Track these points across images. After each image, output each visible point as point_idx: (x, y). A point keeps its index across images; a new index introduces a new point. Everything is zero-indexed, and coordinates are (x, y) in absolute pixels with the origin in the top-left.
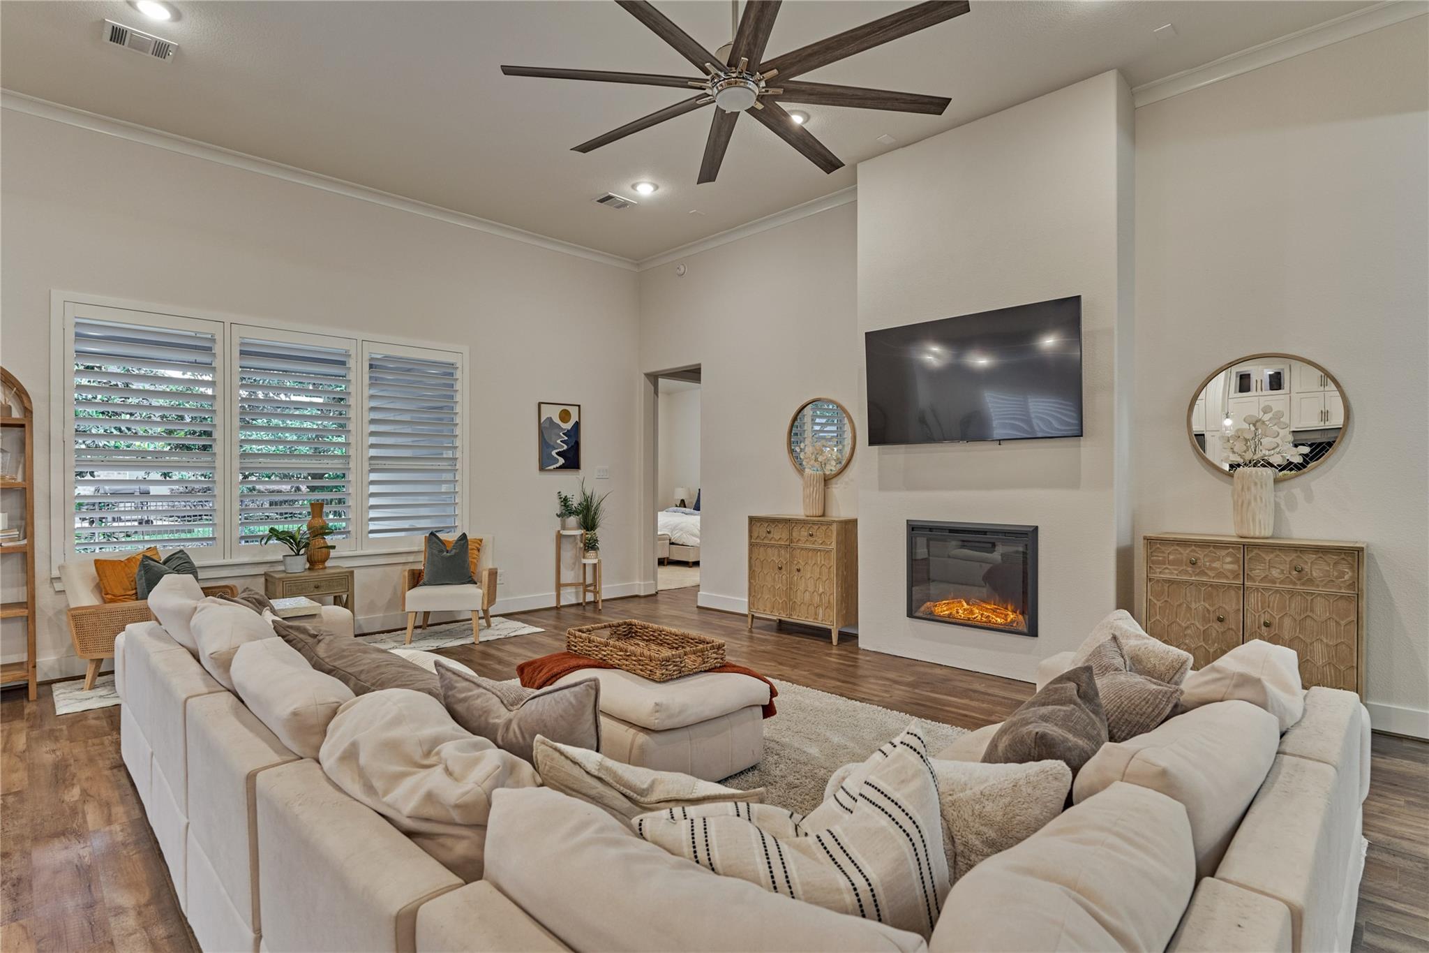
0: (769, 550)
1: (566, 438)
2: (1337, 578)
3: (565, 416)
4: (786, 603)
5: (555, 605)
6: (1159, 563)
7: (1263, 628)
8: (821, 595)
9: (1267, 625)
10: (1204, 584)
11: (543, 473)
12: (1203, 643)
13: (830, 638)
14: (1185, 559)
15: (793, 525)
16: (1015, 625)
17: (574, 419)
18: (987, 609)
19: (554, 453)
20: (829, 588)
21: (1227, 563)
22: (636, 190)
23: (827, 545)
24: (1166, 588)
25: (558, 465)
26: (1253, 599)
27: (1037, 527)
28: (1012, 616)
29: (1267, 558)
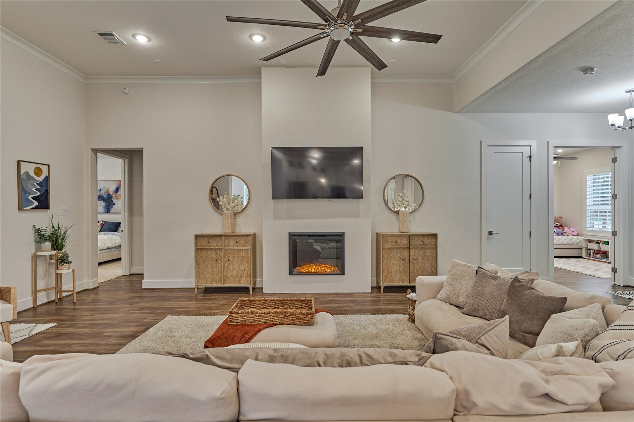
0: (210, 252)
1: (39, 187)
2: (432, 243)
3: (38, 171)
4: (221, 278)
5: (32, 306)
6: (386, 243)
7: (414, 260)
8: (243, 271)
9: (415, 260)
10: (399, 249)
11: (21, 212)
12: (398, 268)
13: (249, 291)
14: (393, 241)
15: (225, 238)
16: (335, 271)
17: (45, 174)
18: (324, 266)
19: (30, 197)
20: (248, 267)
21: (405, 241)
22: (135, 39)
23: (246, 246)
24: (388, 251)
25: (33, 206)
26: (412, 252)
27: (344, 233)
28: (333, 268)
29: (415, 239)
